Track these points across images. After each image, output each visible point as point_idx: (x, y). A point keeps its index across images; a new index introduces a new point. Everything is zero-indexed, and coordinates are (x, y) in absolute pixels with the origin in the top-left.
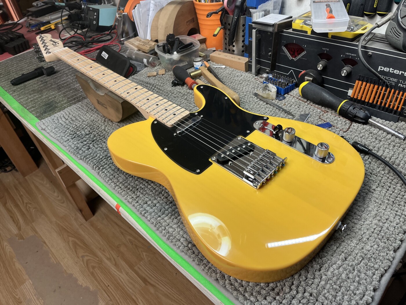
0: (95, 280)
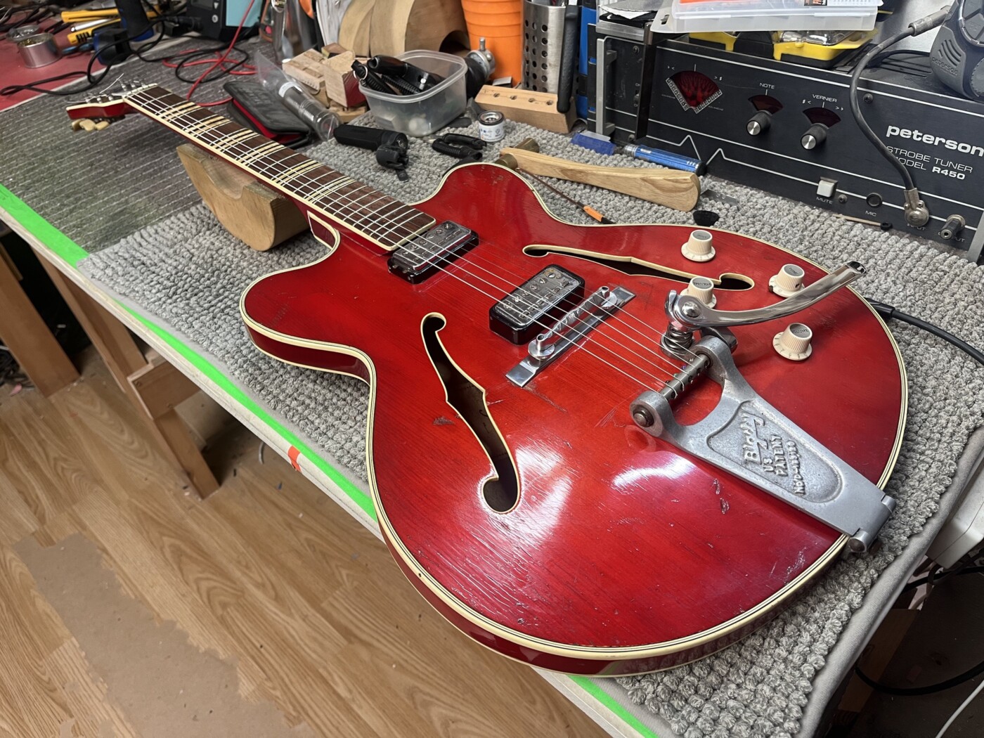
0: (230, 633)
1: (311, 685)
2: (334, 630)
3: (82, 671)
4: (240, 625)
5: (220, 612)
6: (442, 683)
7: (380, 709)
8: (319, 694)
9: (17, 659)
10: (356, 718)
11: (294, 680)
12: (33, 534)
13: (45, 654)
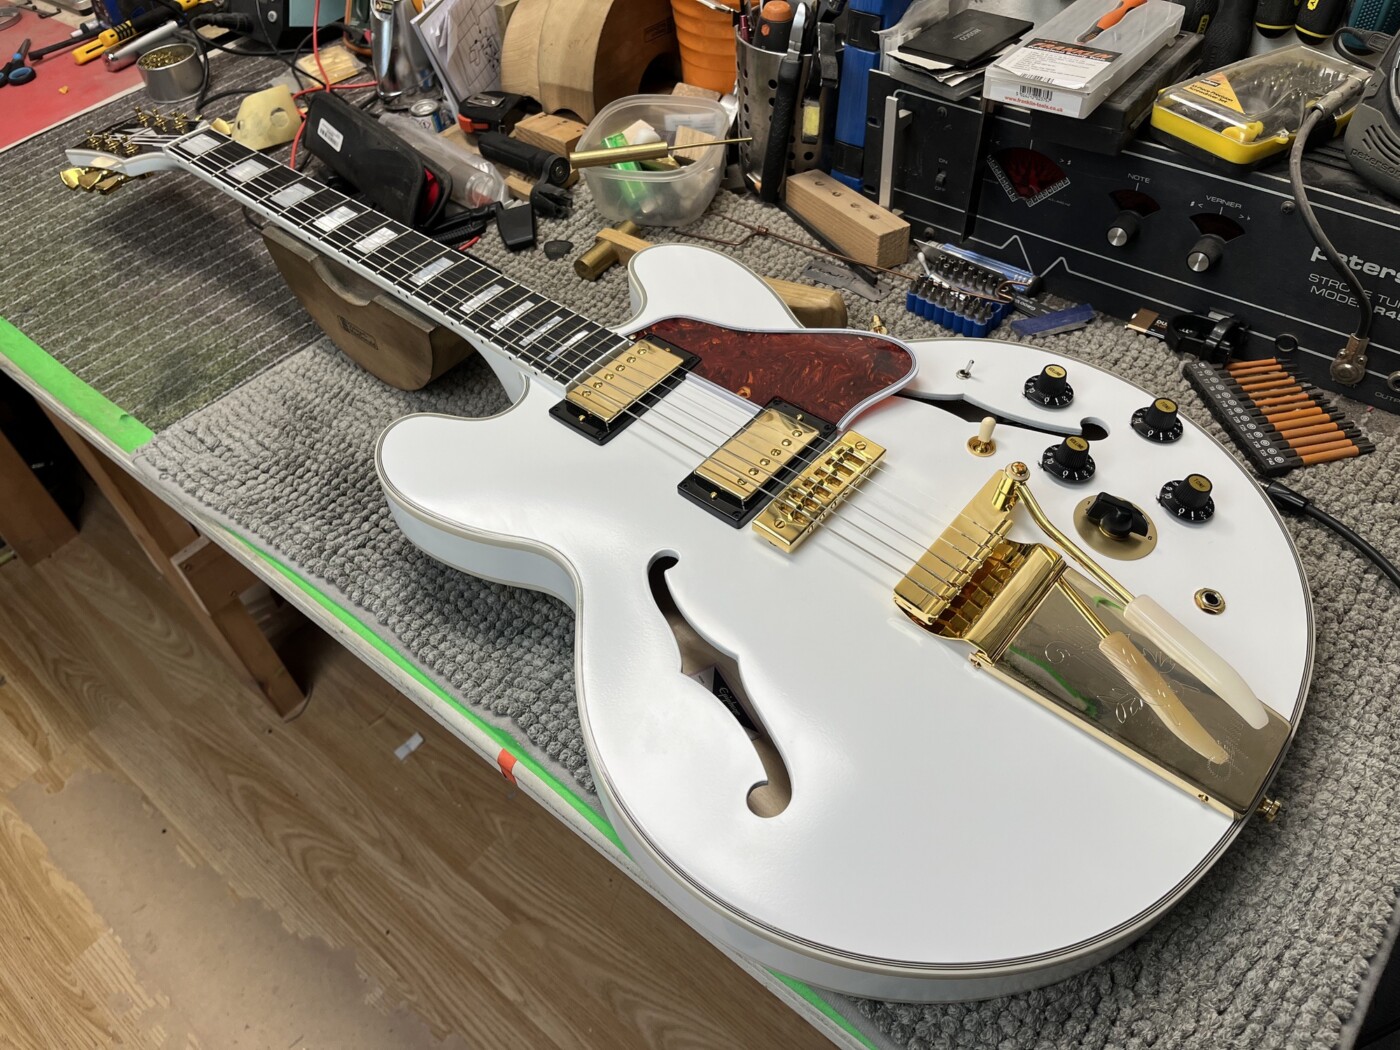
0: (342, 915)
2: (488, 902)
3: (132, 979)
4: (355, 903)
5: (323, 883)
7: (564, 1014)
9: (32, 965)
10: (531, 1030)
11: (438, 978)
12: (35, 775)
13: (73, 955)
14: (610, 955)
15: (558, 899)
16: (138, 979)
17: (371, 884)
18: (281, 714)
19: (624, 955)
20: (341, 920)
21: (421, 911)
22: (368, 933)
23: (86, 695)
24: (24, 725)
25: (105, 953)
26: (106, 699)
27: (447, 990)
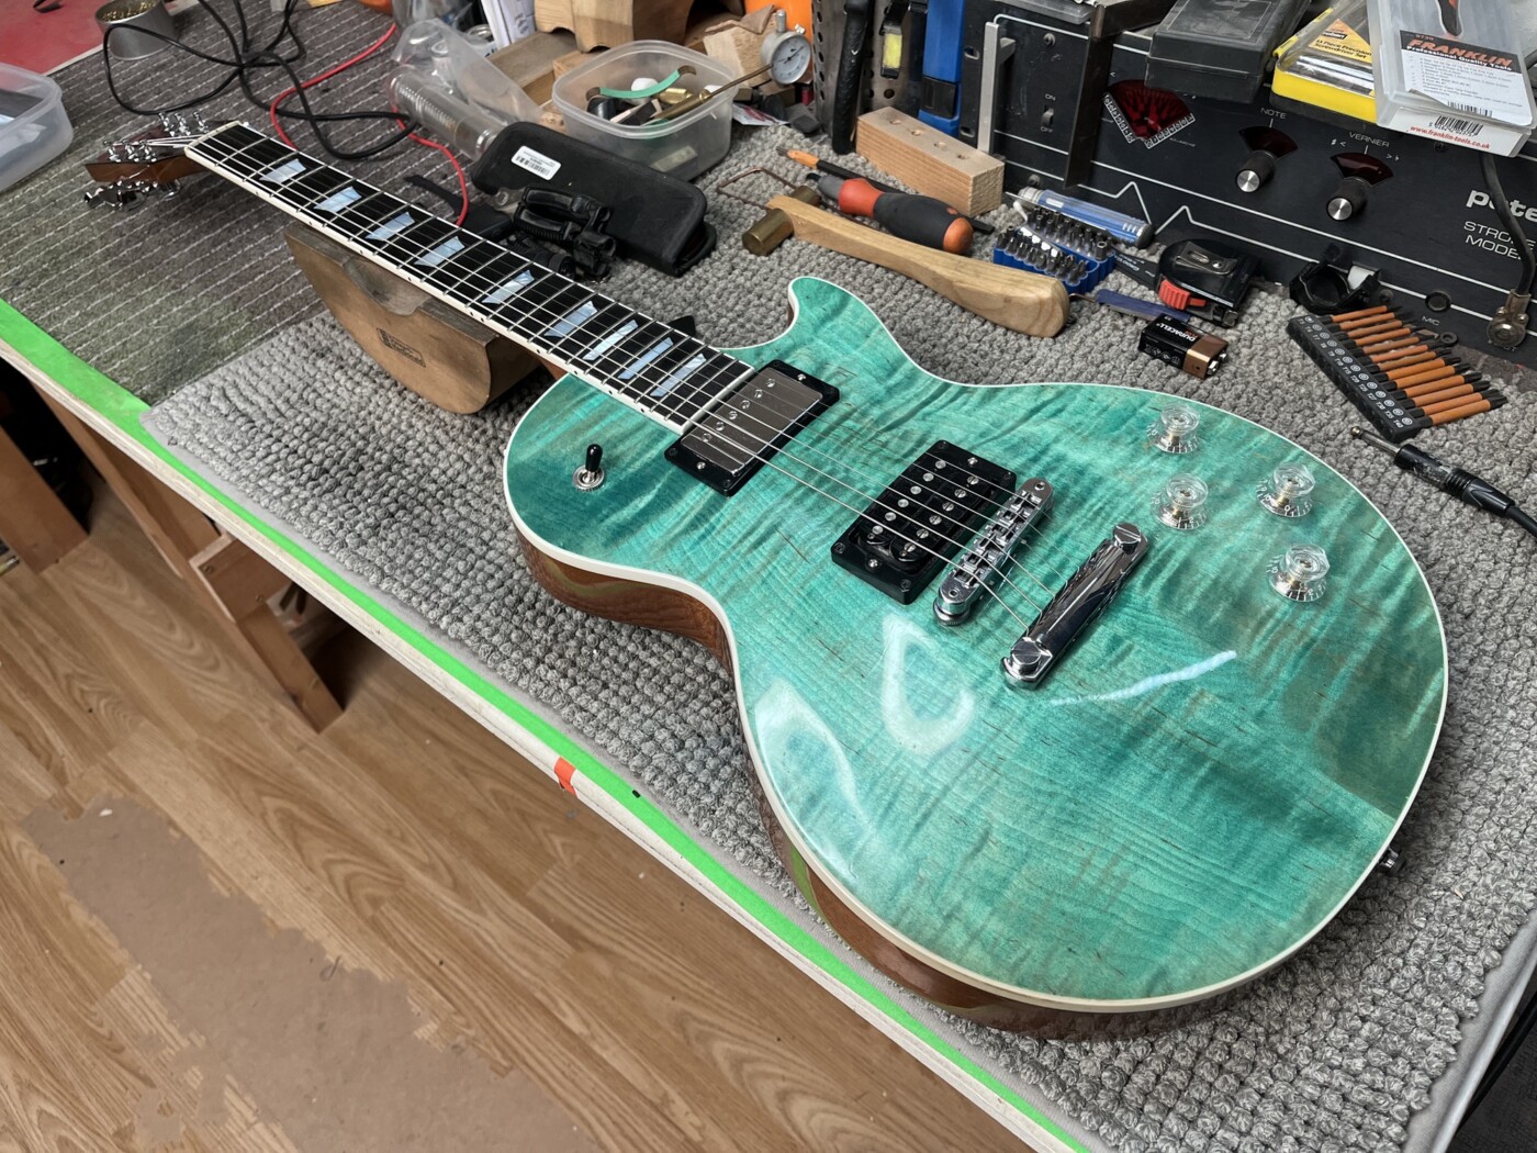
0: (389, 944)
1: (524, 1017)
2: (550, 931)
3: (164, 1018)
4: (402, 930)
5: (369, 912)
6: (725, 1004)
7: (635, 1047)
8: (537, 1030)
9: (53, 1005)
10: (599, 1064)
11: (498, 1011)
12: (50, 801)
13: (98, 993)
14: (685, 985)
15: (623, 924)
16: (171, 1018)
17: (421, 912)
18: (318, 729)
19: (699, 984)
20: (391, 951)
21: (477, 941)
22: (421, 965)
23: (103, 712)
24: (36, 746)
25: (133, 990)
26: (125, 717)
27: (508, 1025)
